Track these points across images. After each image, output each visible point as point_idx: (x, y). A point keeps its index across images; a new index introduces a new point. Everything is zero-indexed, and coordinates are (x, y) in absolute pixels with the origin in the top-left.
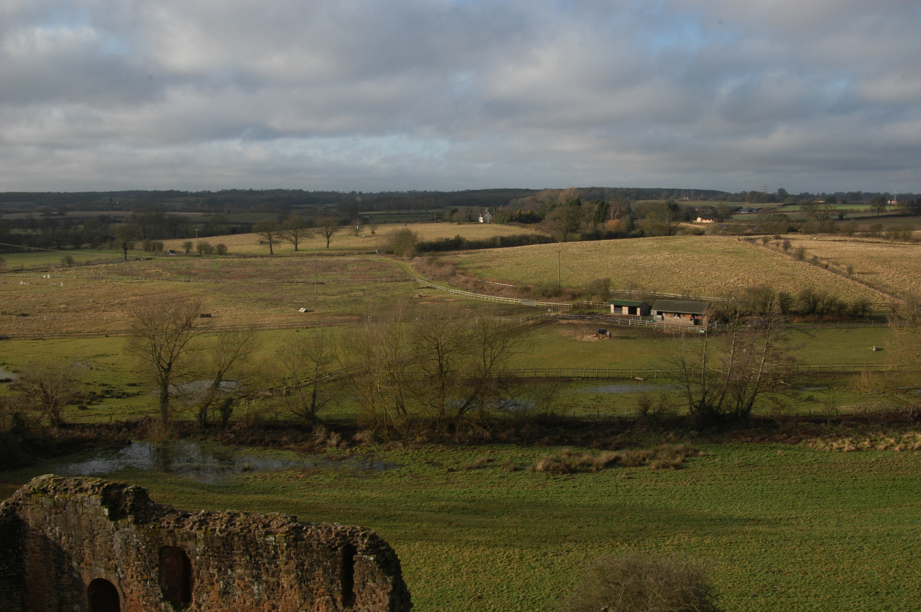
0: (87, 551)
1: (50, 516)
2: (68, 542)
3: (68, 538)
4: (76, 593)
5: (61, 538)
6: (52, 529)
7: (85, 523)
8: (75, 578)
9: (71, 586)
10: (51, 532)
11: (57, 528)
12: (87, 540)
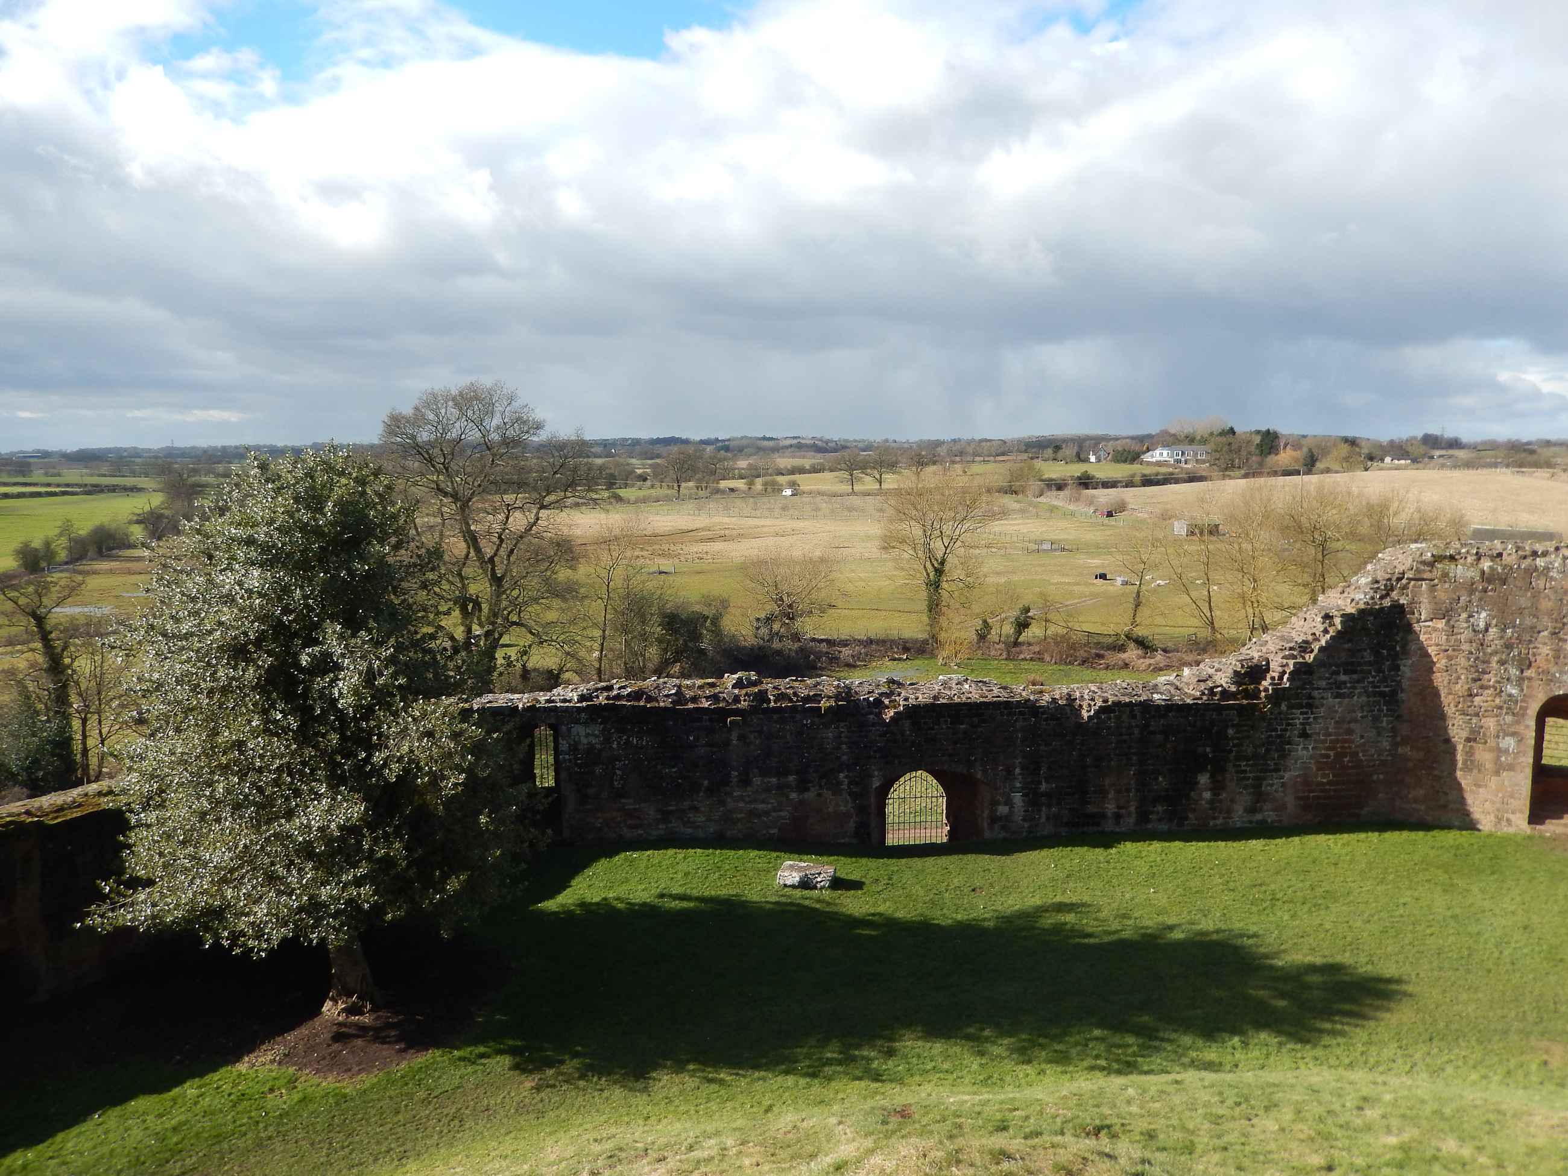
0: (1545, 650)
1: (1470, 595)
2: (1502, 637)
3: (1504, 631)
4: (1509, 719)
5: (1487, 630)
6: (1471, 616)
7: (1546, 604)
8: (1510, 695)
9: (1501, 708)
10: (1468, 621)
11: (1483, 615)
12: (1546, 633)
